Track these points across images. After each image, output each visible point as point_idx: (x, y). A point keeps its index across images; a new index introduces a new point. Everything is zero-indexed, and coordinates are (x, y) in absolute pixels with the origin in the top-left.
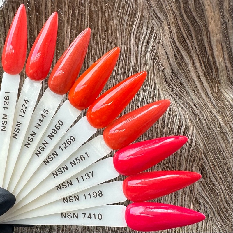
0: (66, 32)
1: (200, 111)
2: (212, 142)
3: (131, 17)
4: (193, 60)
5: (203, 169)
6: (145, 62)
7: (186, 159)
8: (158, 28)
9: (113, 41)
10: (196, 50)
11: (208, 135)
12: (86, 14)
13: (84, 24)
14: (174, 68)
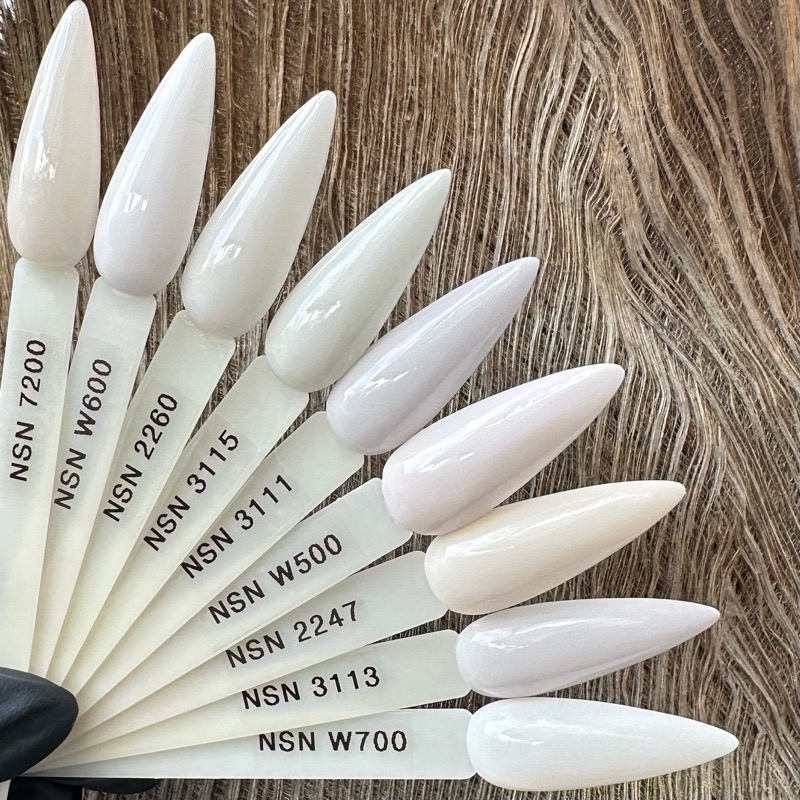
0: (269, 86)
1: (741, 372)
2: (780, 481)
3: (506, 31)
4: (724, 190)
5: (743, 575)
6: (555, 196)
7: (688, 542)
8: (603, 71)
9: (437, 121)
10: (736, 153)
11: (765, 457)
12: (341, 15)
13: (334, 56)
14: (655, 220)
